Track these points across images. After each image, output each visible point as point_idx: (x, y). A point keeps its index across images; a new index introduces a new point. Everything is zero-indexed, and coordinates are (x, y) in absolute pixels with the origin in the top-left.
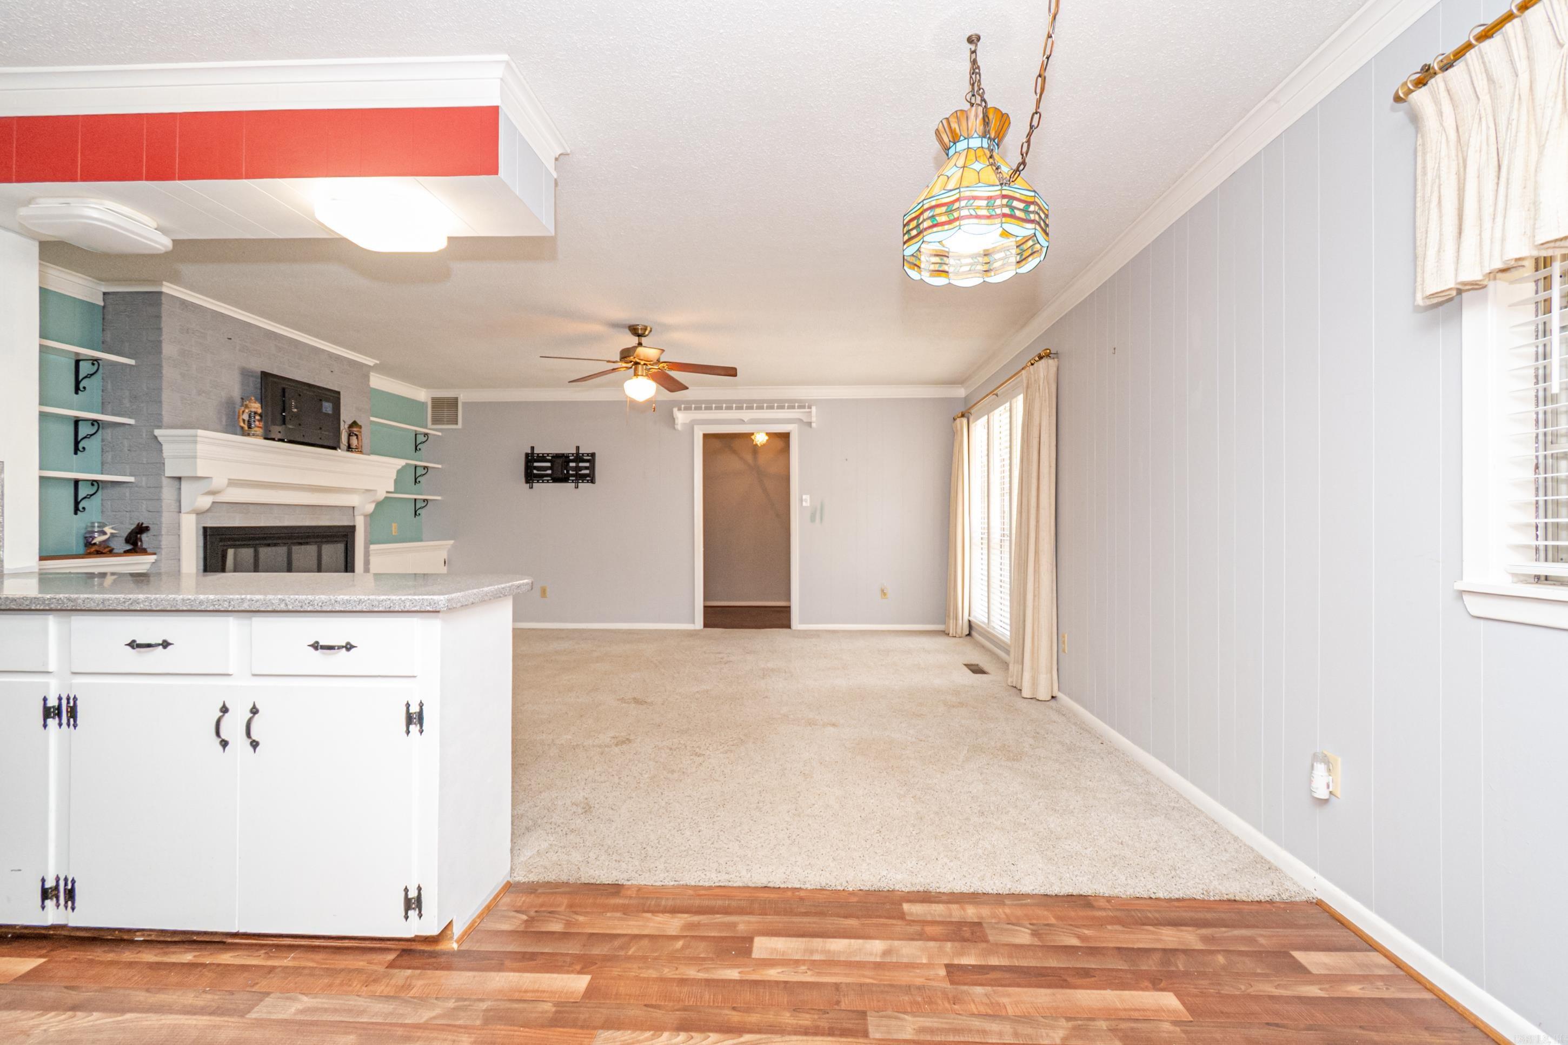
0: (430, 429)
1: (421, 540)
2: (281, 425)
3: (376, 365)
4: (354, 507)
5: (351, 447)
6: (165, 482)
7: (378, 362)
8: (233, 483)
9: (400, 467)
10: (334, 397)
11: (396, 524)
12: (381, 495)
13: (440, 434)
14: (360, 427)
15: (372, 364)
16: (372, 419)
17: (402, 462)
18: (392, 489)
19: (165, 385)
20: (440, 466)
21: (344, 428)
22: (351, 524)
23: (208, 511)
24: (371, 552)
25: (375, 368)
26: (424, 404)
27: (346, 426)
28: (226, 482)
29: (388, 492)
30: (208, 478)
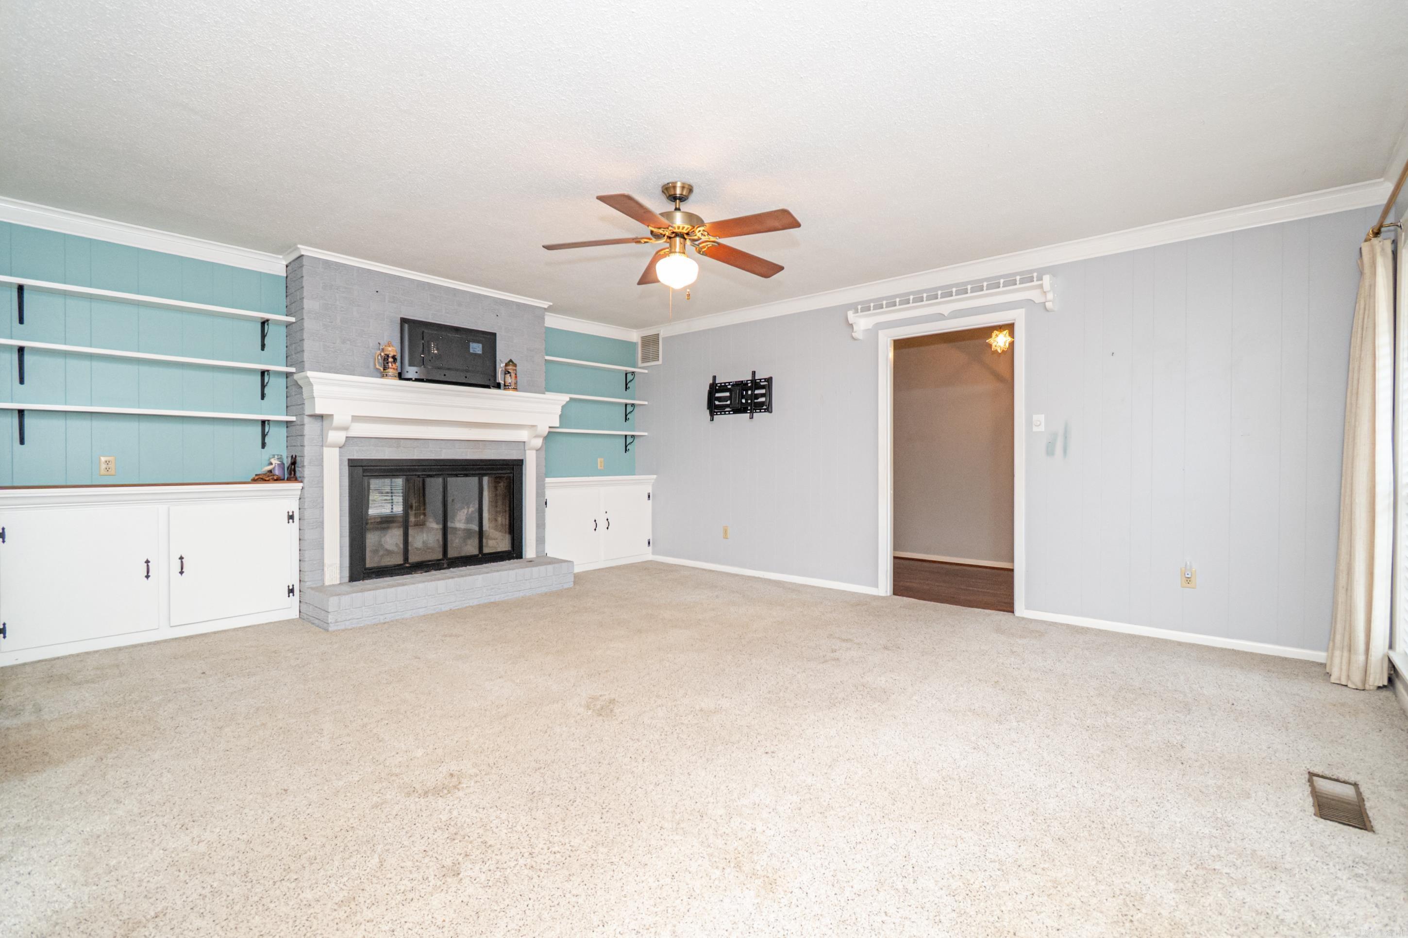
0: (640, 368)
1: (634, 475)
2: (420, 366)
3: (550, 306)
4: (524, 442)
5: (506, 384)
6: (307, 420)
7: (551, 304)
8: (356, 419)
9: (565, 403)
10: (489, 339)
11: (602, 459)
12: (545, 431)
13: (646, 371)
14: (515, 365)
15: (546, 307)
16: (547, 358)
17: (565, 398)
18: (558, 425)
19: (305, 336)
20: (646, 403)
21: (500, 367)
22: (520, 458)
23: (343, 446)
24: (546, 485)
25: (549, 309)
26: (633, 345)
27: (503, 365)
28: (350, 418)
29: (550, 427)
30: (332, 416)
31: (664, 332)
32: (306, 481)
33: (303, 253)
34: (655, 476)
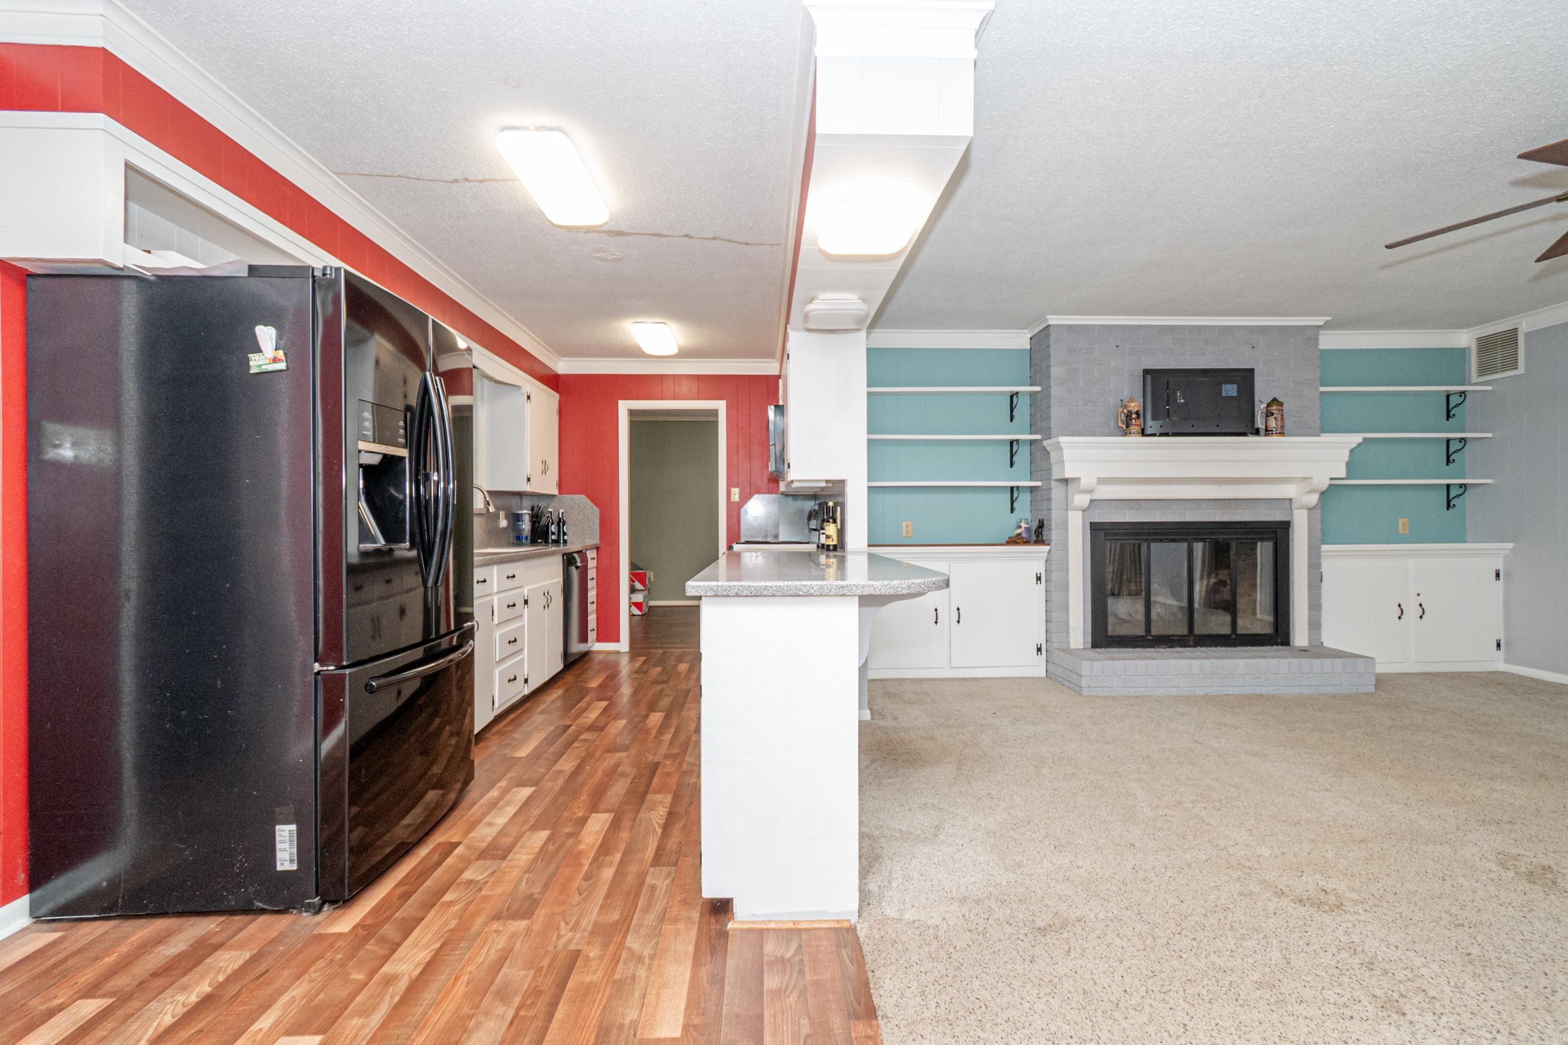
0: (1475, 384)
1: (1465, 542)
2: (1165, 419)
3: (1327, 322)
4: (1291, 499)
5: (1269, 429)
6: (1054, 484)
7: (1329, 318)
8: (1101, 481)
9: (1355, 445)
10: (1245, 378)
11: (1406, 520)
12: (1324, 483)
13: (1490, 388)
14: (1281, 404)
15: (1321, 323)
16: (1323, 389)
17: (1356, 439)
18: (1344, 475)
19: (1053, 402)
20: (1490, 435)
21: (1260, 408)
22: (1286, 519)
23: (1087, 508)
24: (1323, 554)
25: (1327, 326)
26: (1462, 353)
27: (1263, 406)
28: (1096, 480)
29: (1331, 479)
30: (1078, 479)
31: (1526, 324)
32: (1053, 543)
33: (1051, 322)
34: (1512, 544)
